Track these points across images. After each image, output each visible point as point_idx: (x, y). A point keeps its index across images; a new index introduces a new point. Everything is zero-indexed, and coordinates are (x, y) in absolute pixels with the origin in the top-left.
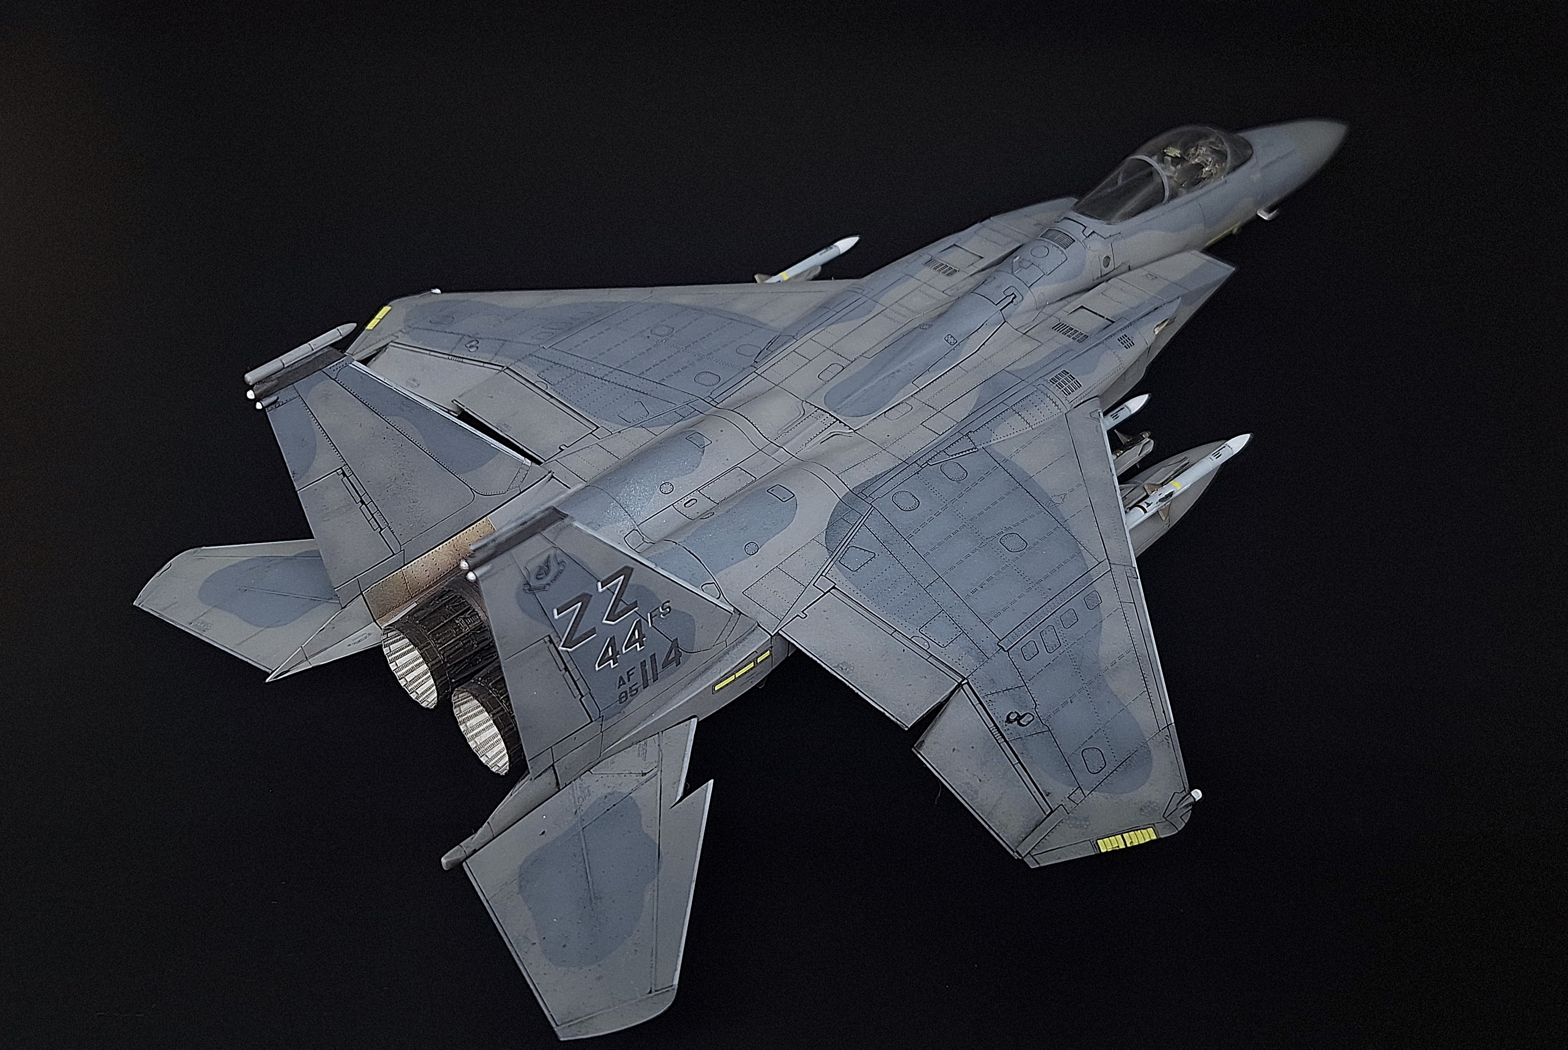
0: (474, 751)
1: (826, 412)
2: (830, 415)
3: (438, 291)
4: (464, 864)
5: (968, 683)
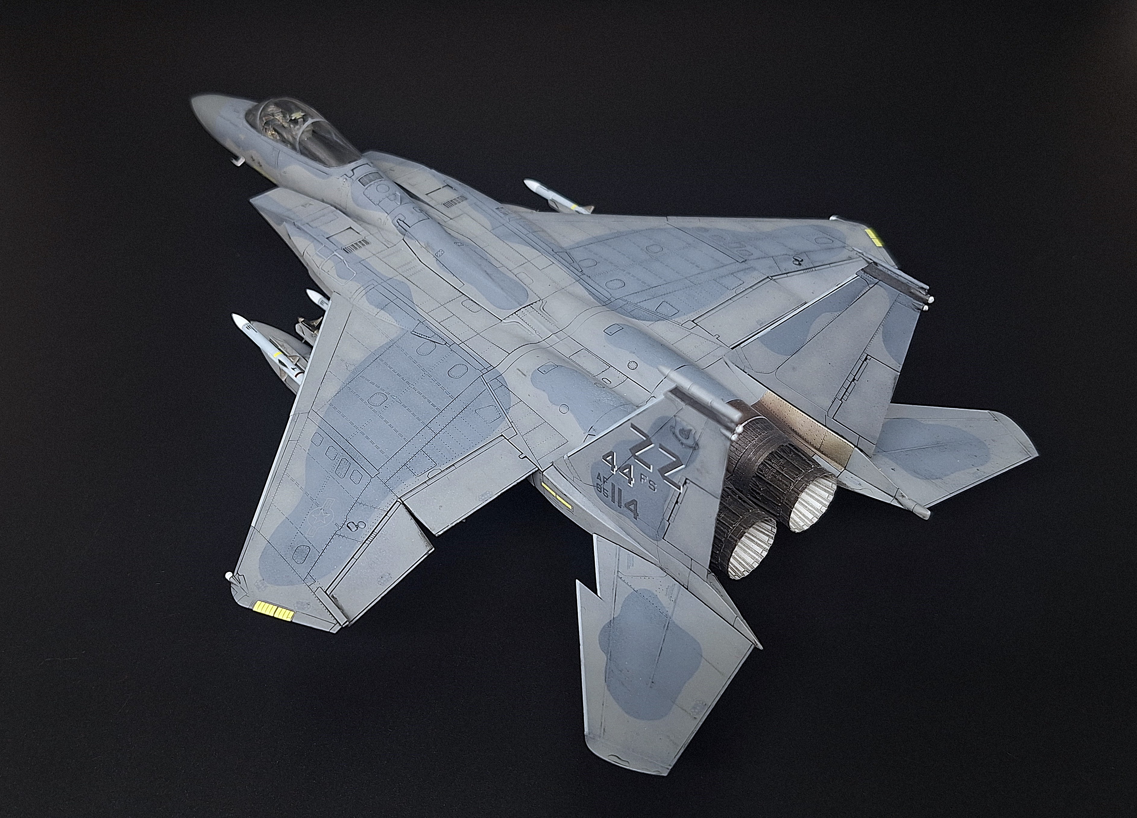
4: (926, 507)
5: (771, 276)
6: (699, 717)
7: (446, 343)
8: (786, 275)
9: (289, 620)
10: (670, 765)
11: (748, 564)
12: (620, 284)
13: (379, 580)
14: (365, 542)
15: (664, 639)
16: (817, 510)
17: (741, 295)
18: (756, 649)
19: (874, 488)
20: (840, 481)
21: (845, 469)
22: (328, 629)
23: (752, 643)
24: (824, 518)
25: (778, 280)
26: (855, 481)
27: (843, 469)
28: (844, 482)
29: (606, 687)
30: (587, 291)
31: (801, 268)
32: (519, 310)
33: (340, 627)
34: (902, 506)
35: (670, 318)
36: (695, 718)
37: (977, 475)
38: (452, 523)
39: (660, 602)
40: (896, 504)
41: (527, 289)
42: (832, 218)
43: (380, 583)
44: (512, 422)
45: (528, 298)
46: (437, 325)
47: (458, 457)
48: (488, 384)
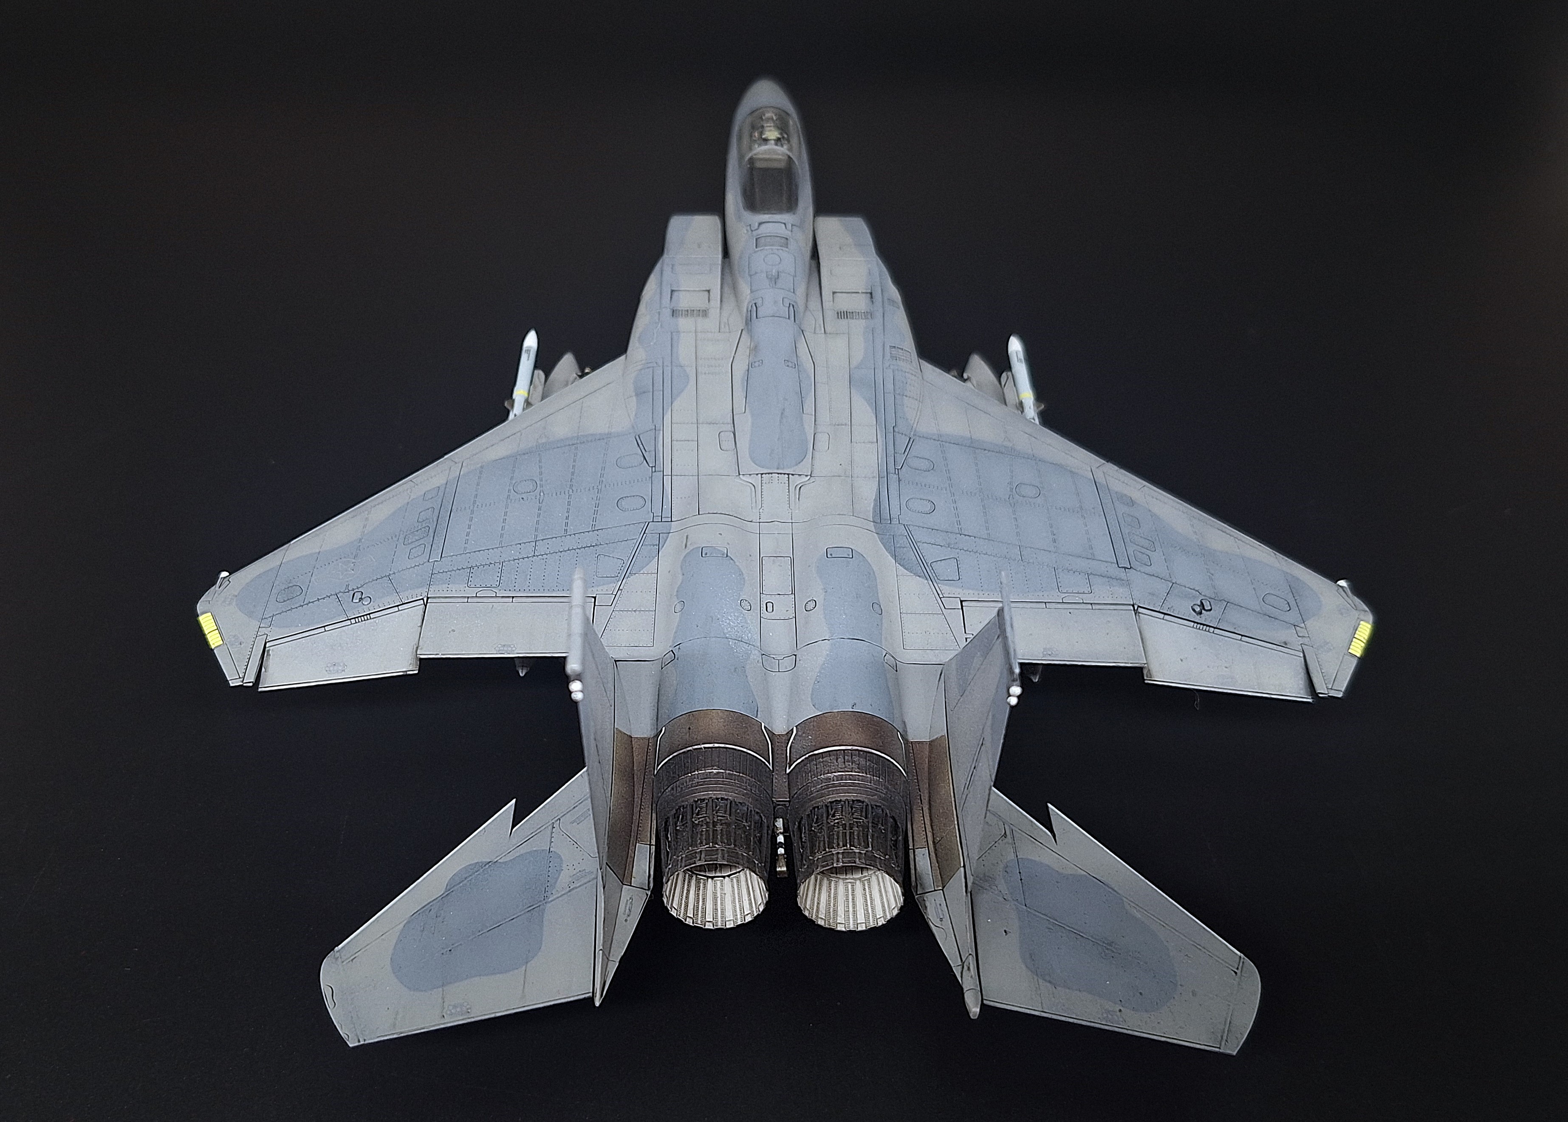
0: (827, 926)
1: (772, 473)
2: (778, 474)
3: (224, 574)
4: (985, 1002)
5: (1139, 606)
6: (447, 1019)
7: (655, 467)
8: (1162, 616)
9: (213, 647)
10: (365, 1040)
11: (722, 918)
12: (928, 507)
13: (329, 665)
14: (350, 619)
15: (513, 919)
16: (874, 915)
17: (1066, 606)
18: (591, 999)
19: (953, 936)
20: (924, 900)
21: (942, 890)
22: (229, 677)
23: (591, 991)
24: (873, 931)
25: (1143, 615)
26: (940, 911)
27: (941, 888)
28: (928, 904)
29: (405, 922)
30: (876, 495)
31: (1197, 619)
32: (769, 473)
33: (242, 684)
34: (962, 980)
35: (937, 581)
36: (444, 1016)
37: (1110, 1016)
38: (444, 654)
39: (557, 879)
40: (958, 973)
41: (809, 455)
42: (1342, 583)
43: (327, 669)
44: (622, 590)
45: (797, 465)
46: (667, 440)
47: (527, 592)
48: (645, 535)
